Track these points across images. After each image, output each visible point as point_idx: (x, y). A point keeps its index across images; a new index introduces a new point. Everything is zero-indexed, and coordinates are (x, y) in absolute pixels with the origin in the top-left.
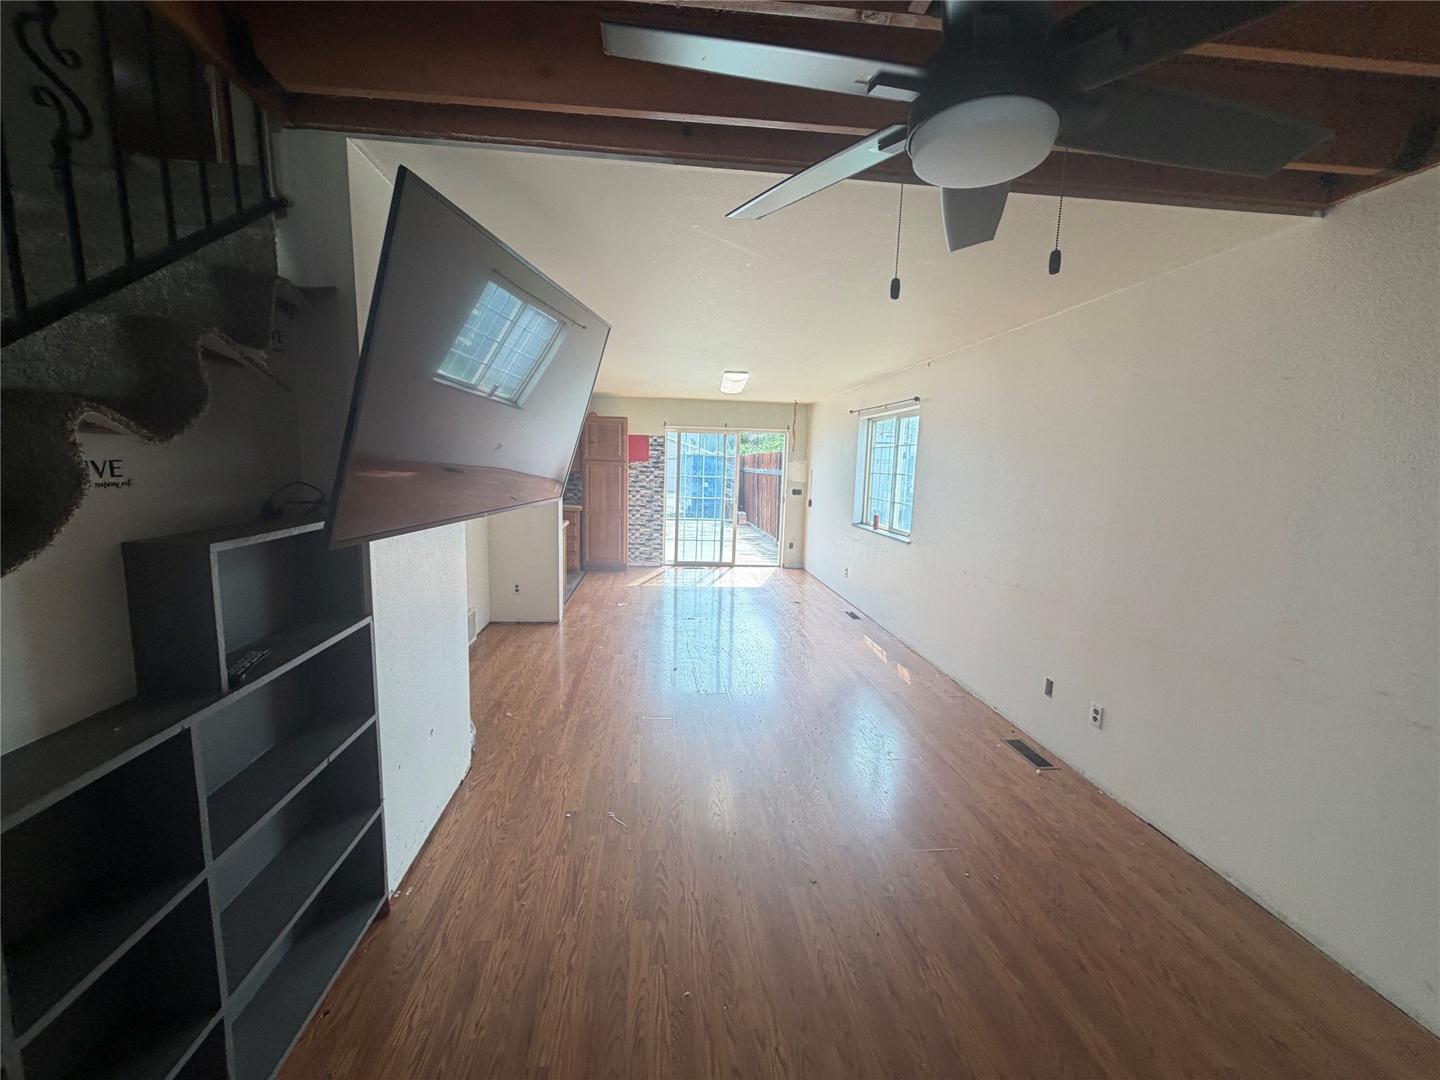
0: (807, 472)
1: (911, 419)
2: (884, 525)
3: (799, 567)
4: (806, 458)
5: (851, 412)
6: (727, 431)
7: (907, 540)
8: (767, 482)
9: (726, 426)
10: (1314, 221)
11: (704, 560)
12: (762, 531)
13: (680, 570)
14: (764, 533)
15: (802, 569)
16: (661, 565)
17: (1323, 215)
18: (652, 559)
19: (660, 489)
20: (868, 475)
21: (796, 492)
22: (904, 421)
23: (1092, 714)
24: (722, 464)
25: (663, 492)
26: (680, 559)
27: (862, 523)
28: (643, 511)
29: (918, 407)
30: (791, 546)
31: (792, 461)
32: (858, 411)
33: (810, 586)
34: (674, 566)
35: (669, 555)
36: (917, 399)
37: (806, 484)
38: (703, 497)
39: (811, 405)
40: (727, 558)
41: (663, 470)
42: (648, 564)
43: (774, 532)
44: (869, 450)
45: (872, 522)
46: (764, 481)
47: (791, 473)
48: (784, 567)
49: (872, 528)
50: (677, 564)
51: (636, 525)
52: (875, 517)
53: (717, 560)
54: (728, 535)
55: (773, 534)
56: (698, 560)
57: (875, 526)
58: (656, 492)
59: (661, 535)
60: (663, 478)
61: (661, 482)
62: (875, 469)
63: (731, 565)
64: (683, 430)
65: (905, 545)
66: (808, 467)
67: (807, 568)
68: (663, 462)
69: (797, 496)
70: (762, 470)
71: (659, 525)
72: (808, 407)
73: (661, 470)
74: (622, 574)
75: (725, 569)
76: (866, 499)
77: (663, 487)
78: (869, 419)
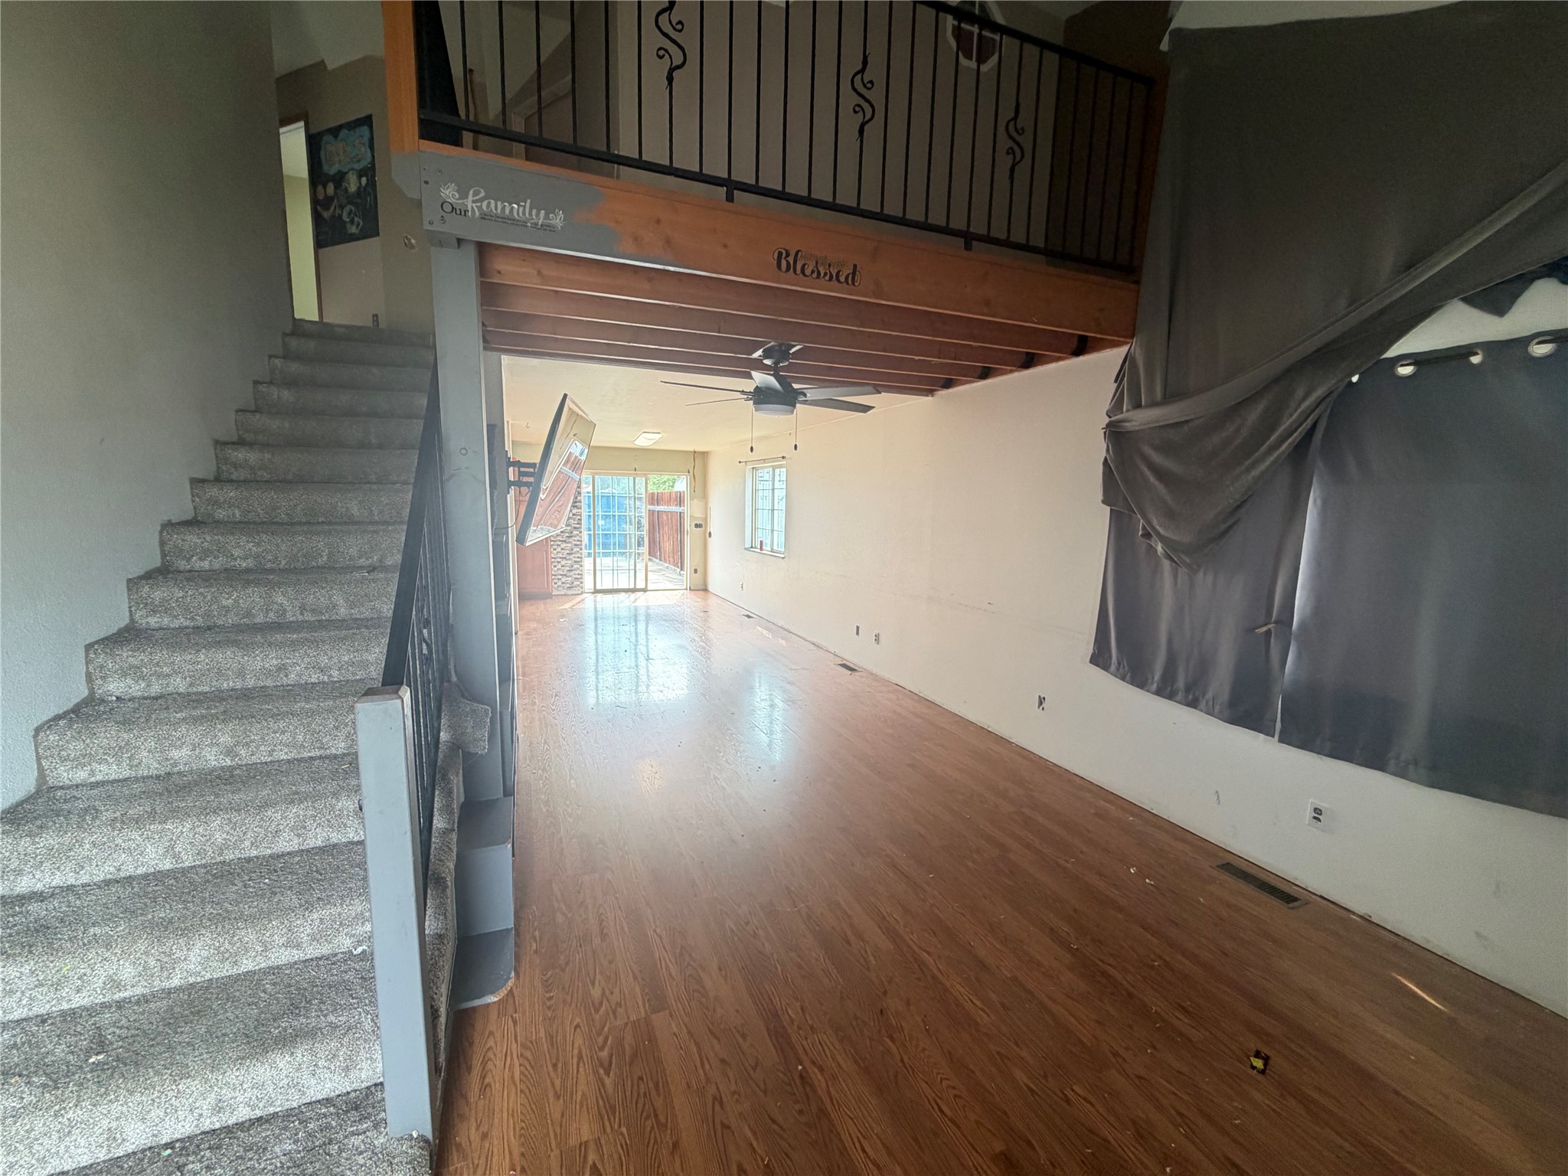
0: (706, 509)
1: (782, 469)
2: (767, 548)
3: (702, 588)
4: (705, 497)
5: (740, 462)
6: (637, 474)
7: (783, 556)
8: (668, 518)
9: (635, 470)
10: (929, 398)
11: (620, 587)
12: (664, 564)
13: (600, 595)
14: (667, 565)
15: (706, 590)
16: (582, 593)
17: (933, 396)
18: (575, 587)
19: (578, 526)
20: (755, 511)
21: (697, 526)
22: (777, 471)
23: (874, 638)
24: (633, 503)
25: (580, 528)
26: (598, 587)
27: (752, 547)
28: (563, 546)
29: (785, 462)
30: (696, 571)
31: (693, 500)
32: (746, 462)
33: (713, 601)
34: (593, 593)
35: (588, 585)
36: (783, 457)
37: (706, 519)
38: (617, 532)
39: (707, 452)
40: (641, 585)
41: (581, 508)
42: (570, 592)
43: (677, 563)
44: (755, 491)
45: (759, 547)
46: (665, 518)
47: (691, 510)
48: (690, 589)
49: (759, 551)
50: (596, 591)
51: (557, 558)
52: (761, 541)
53: (632, 586)
54: (640, 566)
55: (676, 565)
56: (615, 587)
57: (761, 549)
58: (575, 528)
59: (581, 566)
60: (580, 515)
61: (579, 519)
62: (760, 505)
63: (645, 590)
64: (597, 474)
65: (781, 560)
66: (706, 504)
67: (710, 589)
68: (580, 502)
69: (699, 529)
70: (663, 507)
71: (578, 557)
72: (704, 455)
73: (578, 508)
74: (548, 601)
75: (639, 594)
76: (754, 529)
77: (581, 524)
78: (753, 468)
